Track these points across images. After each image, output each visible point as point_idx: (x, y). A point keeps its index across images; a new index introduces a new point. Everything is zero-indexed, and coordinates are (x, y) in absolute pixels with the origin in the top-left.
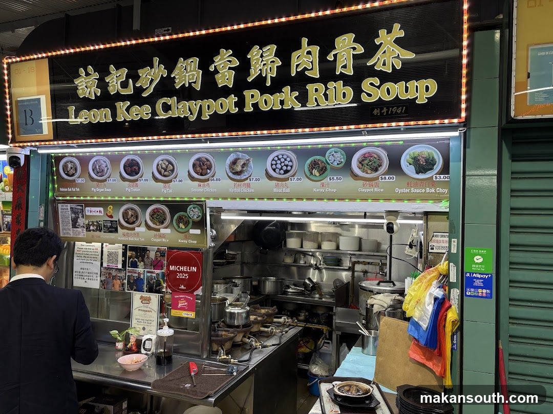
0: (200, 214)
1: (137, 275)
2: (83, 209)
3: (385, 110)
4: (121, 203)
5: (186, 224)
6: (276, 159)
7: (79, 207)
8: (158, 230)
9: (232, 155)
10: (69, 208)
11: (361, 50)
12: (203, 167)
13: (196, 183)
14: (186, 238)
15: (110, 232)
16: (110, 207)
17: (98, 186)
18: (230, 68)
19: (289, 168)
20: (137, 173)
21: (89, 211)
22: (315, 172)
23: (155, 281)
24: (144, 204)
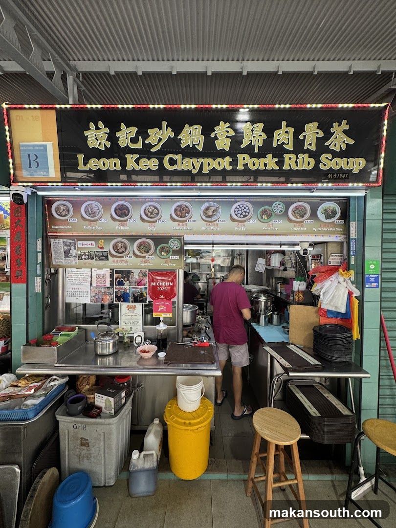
0: (179, 245)
1: (123, 291)
2: (75, 243)
3: (335, 175)
4: (112, 238)
5: (168, 252)
6: (238, 207)
7: (72, 241)
8: (144, 257)
9: (205, 204)
10: (61, 242)
11: (321, 134)
12: (183, 212)
13: (177, 223)
14: (167, 262)
15: (101, 260)
16: (101, 241)
17: (90, 225)
18: (227, 137)
19: (247, 214)
20: (126, 215)
21: (80, 244)
22: (264, 217)
23: (139, 294)
24: (132, 239)
